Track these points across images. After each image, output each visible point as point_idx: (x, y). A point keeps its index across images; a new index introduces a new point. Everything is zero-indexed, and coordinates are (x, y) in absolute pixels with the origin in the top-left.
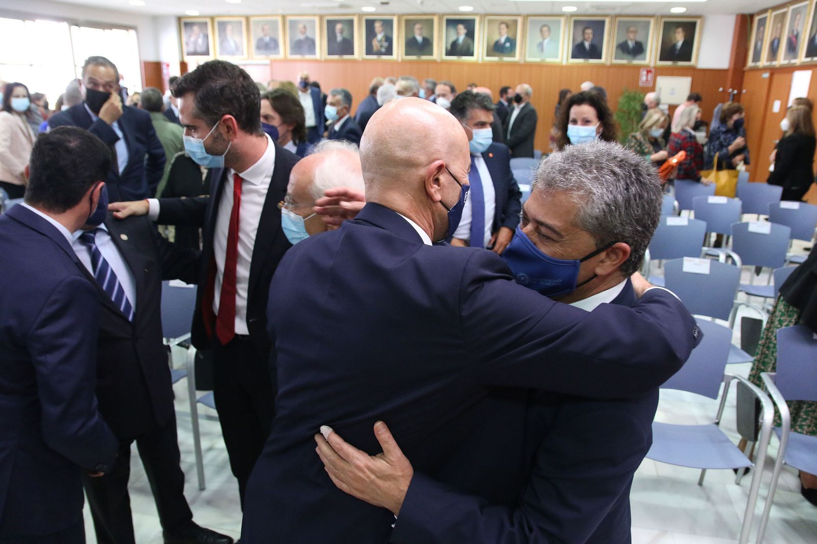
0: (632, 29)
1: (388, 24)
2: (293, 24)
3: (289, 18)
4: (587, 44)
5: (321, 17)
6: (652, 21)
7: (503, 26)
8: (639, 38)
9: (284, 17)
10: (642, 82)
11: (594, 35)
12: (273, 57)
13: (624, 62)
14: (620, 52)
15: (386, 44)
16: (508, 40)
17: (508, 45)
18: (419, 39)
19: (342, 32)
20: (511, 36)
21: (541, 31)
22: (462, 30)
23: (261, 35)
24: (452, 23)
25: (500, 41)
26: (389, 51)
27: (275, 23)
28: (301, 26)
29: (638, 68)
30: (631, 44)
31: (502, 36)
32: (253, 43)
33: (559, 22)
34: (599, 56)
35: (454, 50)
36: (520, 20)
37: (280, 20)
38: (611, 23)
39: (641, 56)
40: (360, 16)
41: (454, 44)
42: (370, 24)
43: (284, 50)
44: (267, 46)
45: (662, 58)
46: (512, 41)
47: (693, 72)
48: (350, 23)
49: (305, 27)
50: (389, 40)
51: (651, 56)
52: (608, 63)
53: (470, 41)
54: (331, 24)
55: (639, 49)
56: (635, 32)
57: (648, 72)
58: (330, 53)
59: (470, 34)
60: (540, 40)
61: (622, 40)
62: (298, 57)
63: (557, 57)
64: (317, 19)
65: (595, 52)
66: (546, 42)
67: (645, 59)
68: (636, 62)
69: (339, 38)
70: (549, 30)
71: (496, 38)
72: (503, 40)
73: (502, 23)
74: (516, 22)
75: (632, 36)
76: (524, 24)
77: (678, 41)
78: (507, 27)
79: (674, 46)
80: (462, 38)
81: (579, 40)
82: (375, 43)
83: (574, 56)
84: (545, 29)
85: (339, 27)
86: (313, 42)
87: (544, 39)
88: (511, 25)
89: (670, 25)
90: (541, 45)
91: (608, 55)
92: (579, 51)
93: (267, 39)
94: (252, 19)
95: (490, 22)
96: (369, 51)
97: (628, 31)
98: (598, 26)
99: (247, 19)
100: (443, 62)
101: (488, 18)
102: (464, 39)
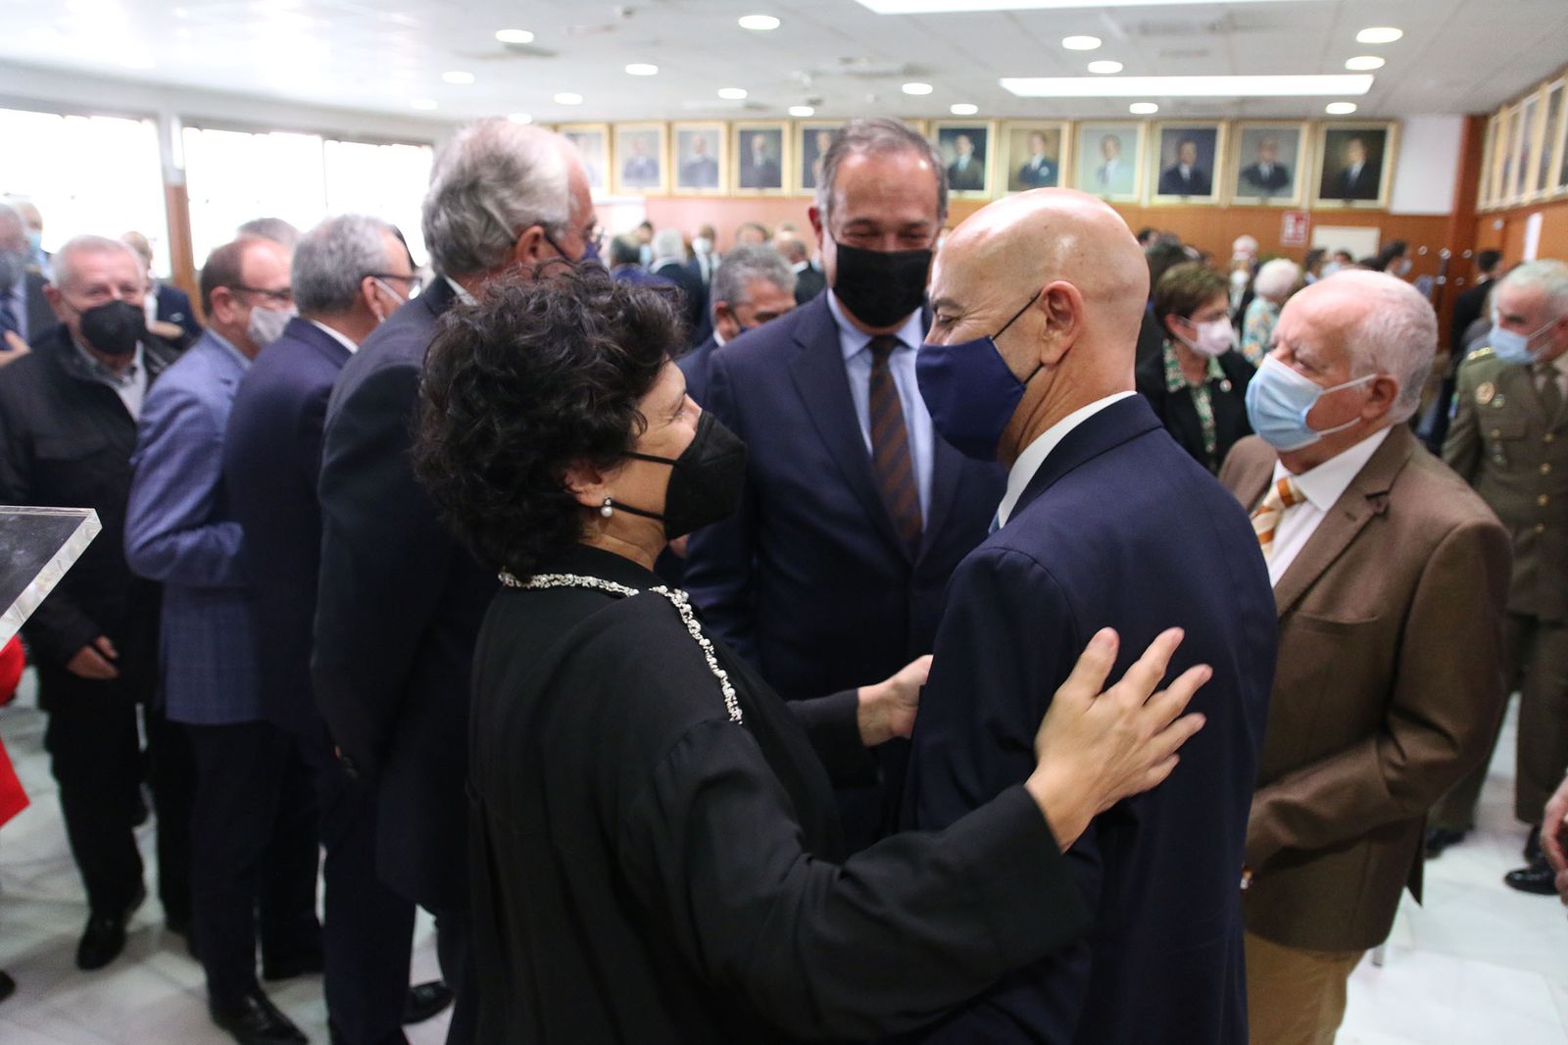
0: (1269, 142)
2: (684, 136)
3: (679, 127)
4: (1185, 171)
5: (730, 126)
6: (1305, 131)
7: (1037, 141)
8: (1281, 158)
9: (669, 126)
10: (1288, 239)
11: (1199, 152)
12: (650, 190)
13: (1252, 201)
14: (1246, 184)
16: (1044, 163)
17: (1045, 171)
19: (763, 149)
20: (1050, 155)
21: (1104, 147)
22: (965, 146)
23: (631, 153)
24: (950, 134)
25: (1030, 165)
27: (654, 135)
28: (696, 139)
29: (1280, 212)
30: (1265, 170)
31: (1034, 154)
32: (619, 169)
33: (1134, 132)
34: (1206, 190)
35: (950, 180)
36: (1066, 129)
37: (662, 129)
38: (1231, 132)
39: (1284, 192)
40: (794, 122)
41: (952, 170)
42: (810, 136)
43: (667, 179)
44: (641, 172)
45: (1326, 192)
46: (1052, 165)
47: (1383, 219)
48: (777, 135)
49: (703, 142)
51: (1304, 190)
52: (1224, 204)
53: (978, 164)
54: (746, 136)
55: (1280, 179)
56: (1273, 148)
57: (1299, 219)
58: (744, 184)
59: (979, 154)
60: (1099, 161)
61: (1249, 163)
62: (689, 191)
63: (1130, 191)
64: (722, 129)
65: (1200, 184)
66: (1112, 166)
67: (1290, 195)
68: (1276, 201)
69: (759, 159)
70: (1118, 145)
71: (1023, 159)
72: (1036, 162)
73: (1036, 132)
74: (1057, 133)
75: (1267, 155)
76: (1073, 134)
77: (1353, 162)
78: (1044, 139)
79: (1346, 173)
80: (965, 159)
81: (1171, 162)
82: (817, 169)
83: (1163, 190)
84: (1110, 144)
85: (758, 141)
86: (714, 168)
87: (1109, 160)
88: (1051, 138)
89: (1337, 135)
90: (1102, 173)
91: (1224, 188)
92: (1171, 182)
93: (641, 161)
94: (619, 130)
95: (1014, 132)
96: (808, 181)
97: (1260, 146)
98: (1204, 139)
99: (611, 128)
101: (1009, 126)
102: (969, 164)
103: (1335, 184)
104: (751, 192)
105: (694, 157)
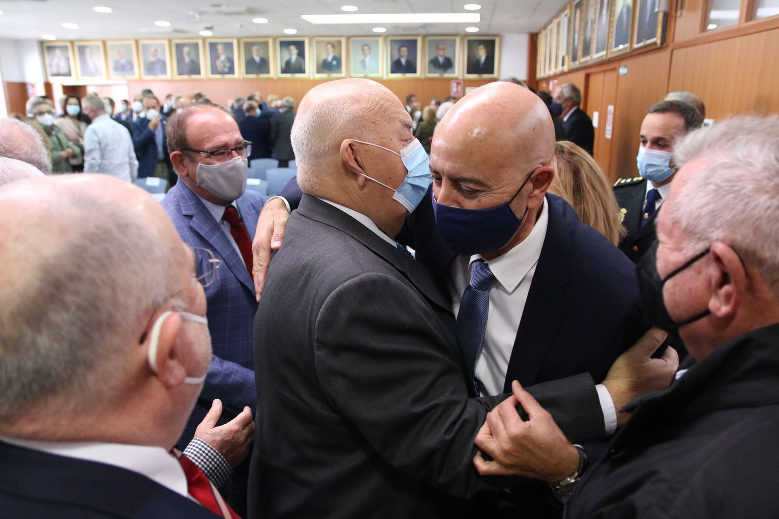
0: (441, 46)
1: (229, 46)
2: (146, 47)
3: (141, 42)
4: (403, 61)
5: (170, 41)
6: (458, 40)
7: (330, 46)
8: (448, 54)
9: (137, 41)
10: (454, 93)
11: (409, 51)
12: (130, 77)
13: (436, 75)
14: (432, 67)
15: (228, 65)
16: (334, 58)
17: (335, 63)
18: (257, 59)
19: (189, 54)
20: (337, 55)
21: (363, 50)
22: (294, 50)
23: (117, 57)
25: (327, 59)
26: (231, 71)
27: (128, 47)
28: (152, 49)
29: (449, 80)
30: (441, 60)
31: (329, 55)
32: (111, 66)
33: (377, 42)
34: (414, 71)
35: (288, 68)
36: (344, 40)
37: (133, 43)
38: (424, 41)
39: (451, 70)
40: (204, 39)
41: (288, 63)
42: (213, 46)
43: (138, 71)
44: (124, 68)
45: (470, 71)
46: (338, 59)
48: (196, 45)
49: (156, 51)
50: (231, 61)
51: (459, 69)
52: (423, 77)
53: (301, 60)
54: (179, 47)
55: (448, 64)
56: (444, 49)
57: (458, 84)
58: (180, 73)
59: (301, 54)
60: (361, 57)
61: (433, 56)
62: (151, 77)
63: (378, 72)
64: (166, 43)
65: (410, 68)
66: (367, 59)
67: (454, 72)
68: (447, 75)
69: (187, 60)
70: (370, 49)
71: (324, 56)
72: (330, 58)
73: (329, 43)
74: (340, 43)
75: (441, 52)
76: (347, 44)
77: (482, 57)
78: (333, 46)
79: (478, 61)
80: (294, 58)
81: (396, 57)
82: (219, 64)
83: (393, 71)
84: (366, 48)
85: (186, 50)
86: (164, 64)
87: (366, 57)
88: (337, 45)
89: (473, 43)
90: (363, 62)
91: (422, 70)
92: (397, 67)
93: (123, 61)
94: (109, 43)
95: (318, 43)
96: (215, 71)
97: (438, 48)
98: (411, 45)
99: (104, 43)
100: (279, 79)
101: (315, 39)
102: (296, 59)
103: (474, 67)
104: (185, 77)
105: (152, 59)
